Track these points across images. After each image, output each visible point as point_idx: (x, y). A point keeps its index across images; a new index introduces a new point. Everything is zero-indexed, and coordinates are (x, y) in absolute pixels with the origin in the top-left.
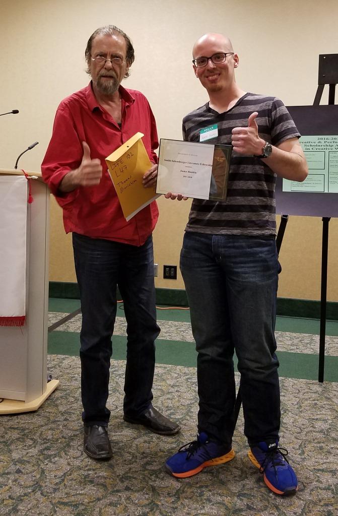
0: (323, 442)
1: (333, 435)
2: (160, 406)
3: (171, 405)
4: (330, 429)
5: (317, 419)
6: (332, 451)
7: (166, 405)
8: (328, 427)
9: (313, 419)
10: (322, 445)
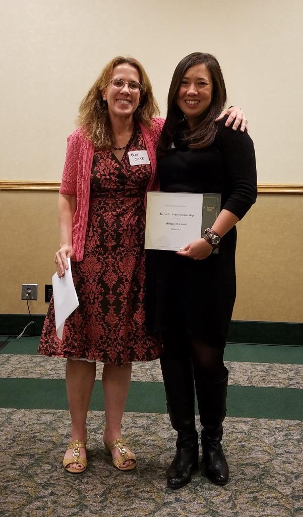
0: (257, 492)
1: (268, 482)
2: (53, 461)
4: (263, 474)
5: (247, 464)
6: (269, 501)
9: (243, 465)
10: (256, 495)
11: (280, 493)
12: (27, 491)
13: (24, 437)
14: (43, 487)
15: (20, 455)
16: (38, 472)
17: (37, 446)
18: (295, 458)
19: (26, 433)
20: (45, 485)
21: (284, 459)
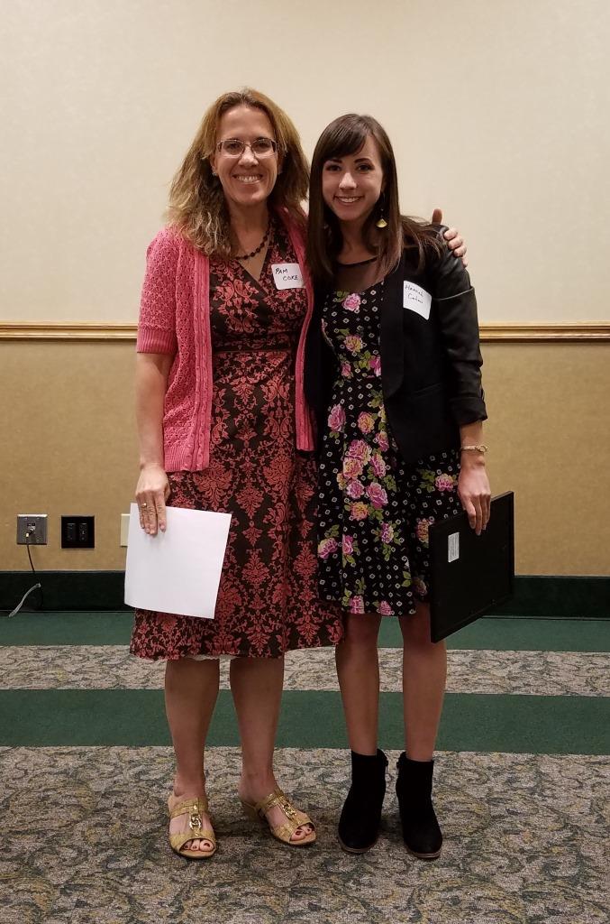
0: (459, 888)
1: (477, 870)
2: (80, 843)
3: (105, 839)
4: (469, 856)
6: (480, 905)
7: (93, 839)
8: (465, 852)
10: (458, 893)
11: (501, 889)
12: (33, 899)
13: (24, 798)
14: (63, 892)
15: (18, 833)
16: (53, 863)
17: (50, 814)
18: (525, 824)
19: (29, 790)
20: (66, 888)
21: (507, 826)
